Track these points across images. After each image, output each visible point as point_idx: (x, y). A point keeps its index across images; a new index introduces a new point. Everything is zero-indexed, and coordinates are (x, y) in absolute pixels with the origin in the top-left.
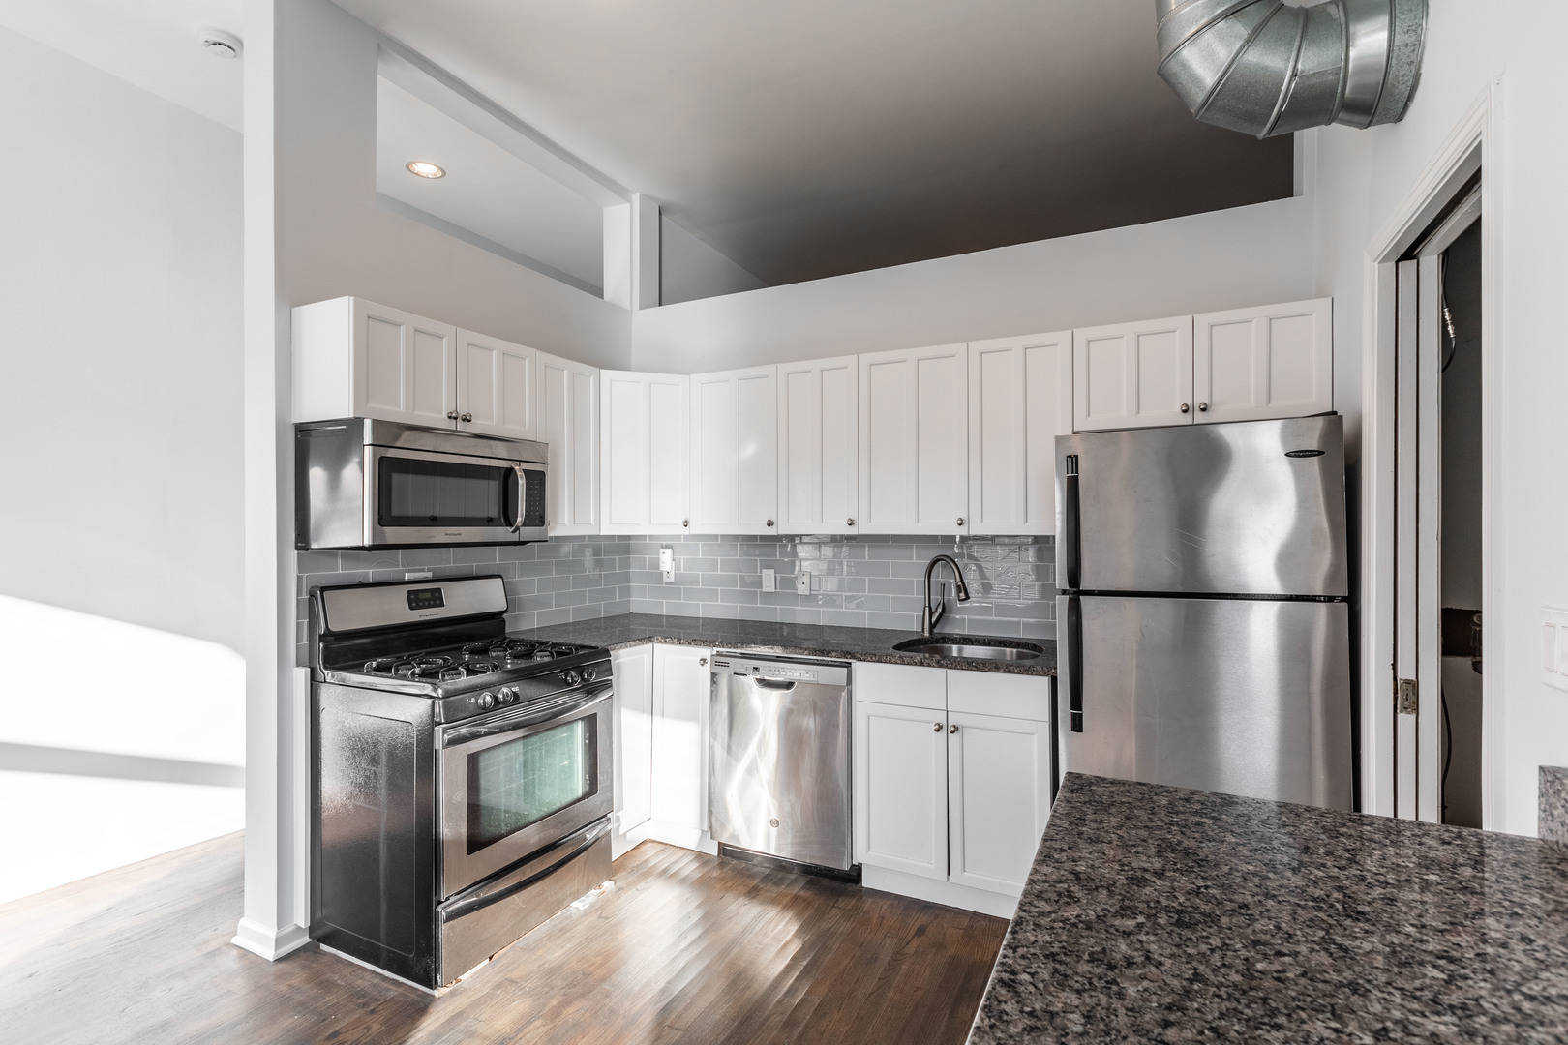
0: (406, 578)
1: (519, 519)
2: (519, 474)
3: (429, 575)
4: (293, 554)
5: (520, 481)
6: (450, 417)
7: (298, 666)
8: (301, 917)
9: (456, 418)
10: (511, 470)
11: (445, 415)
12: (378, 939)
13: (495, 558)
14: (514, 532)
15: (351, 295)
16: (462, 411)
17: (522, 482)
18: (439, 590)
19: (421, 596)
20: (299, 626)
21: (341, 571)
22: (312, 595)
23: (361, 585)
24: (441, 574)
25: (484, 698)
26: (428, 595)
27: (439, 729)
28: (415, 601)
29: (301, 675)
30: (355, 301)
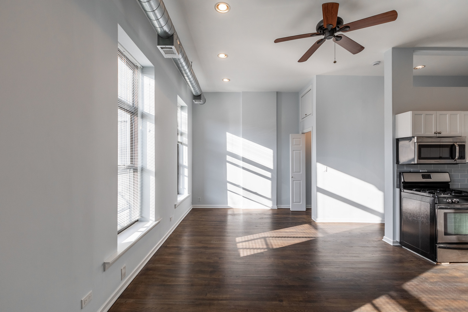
0: (420, 171)
1: (456, 158)
2: (456, 146)
3: (426, 171)
4: (396, 165)
5: (457, 147)
6: (435, 133)
7: (397, 188)
8: (398, 239)
9: (437, 133)
10: (454, 145)
11: (433, 133)
12: (419, 248)
13: (446, 168)
14: (454, 161)
15: (411, 111)
16: (438, 131)
17: (457, 148)
18: (430, 175)
19: (425, 176)
20: (397, 180)
21: (405, 169)
22: (400, 173)
23: (410, 172)
24: (429, 171)
25: (449, 200)
26: (427, 176)
27: (436, 205)
28: (424, 177)
29: (398, 190)
30: (412, 112)
